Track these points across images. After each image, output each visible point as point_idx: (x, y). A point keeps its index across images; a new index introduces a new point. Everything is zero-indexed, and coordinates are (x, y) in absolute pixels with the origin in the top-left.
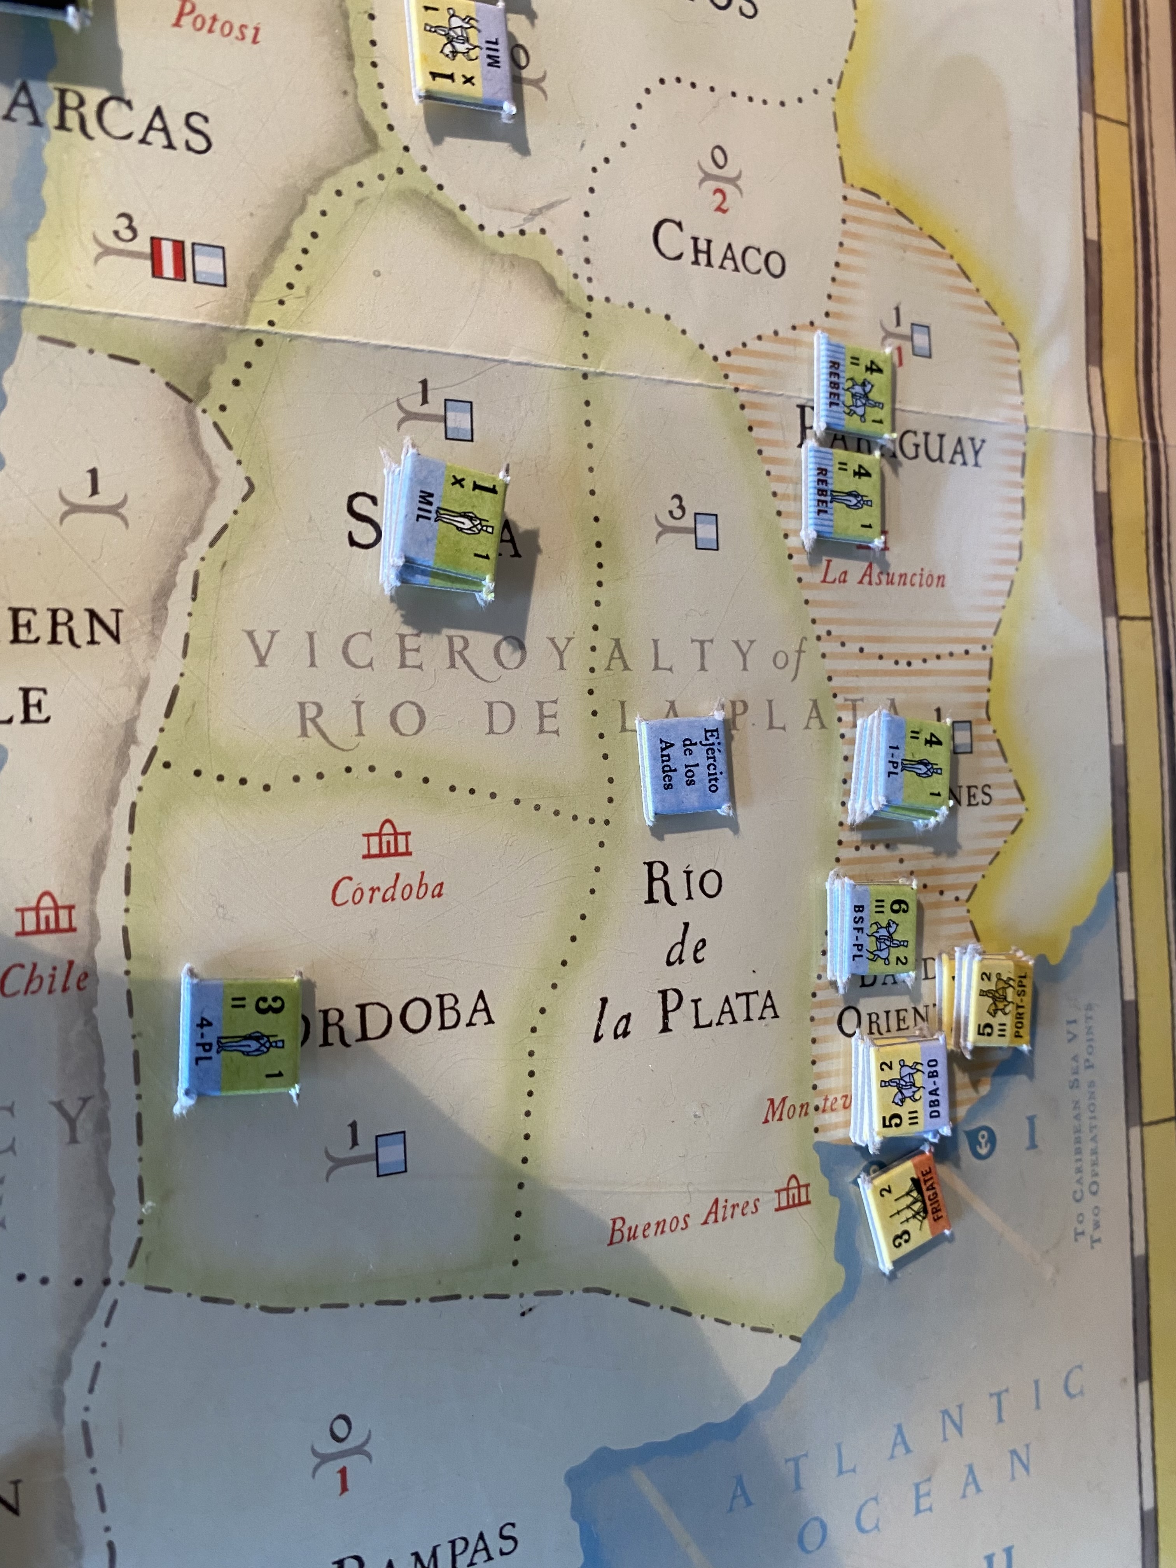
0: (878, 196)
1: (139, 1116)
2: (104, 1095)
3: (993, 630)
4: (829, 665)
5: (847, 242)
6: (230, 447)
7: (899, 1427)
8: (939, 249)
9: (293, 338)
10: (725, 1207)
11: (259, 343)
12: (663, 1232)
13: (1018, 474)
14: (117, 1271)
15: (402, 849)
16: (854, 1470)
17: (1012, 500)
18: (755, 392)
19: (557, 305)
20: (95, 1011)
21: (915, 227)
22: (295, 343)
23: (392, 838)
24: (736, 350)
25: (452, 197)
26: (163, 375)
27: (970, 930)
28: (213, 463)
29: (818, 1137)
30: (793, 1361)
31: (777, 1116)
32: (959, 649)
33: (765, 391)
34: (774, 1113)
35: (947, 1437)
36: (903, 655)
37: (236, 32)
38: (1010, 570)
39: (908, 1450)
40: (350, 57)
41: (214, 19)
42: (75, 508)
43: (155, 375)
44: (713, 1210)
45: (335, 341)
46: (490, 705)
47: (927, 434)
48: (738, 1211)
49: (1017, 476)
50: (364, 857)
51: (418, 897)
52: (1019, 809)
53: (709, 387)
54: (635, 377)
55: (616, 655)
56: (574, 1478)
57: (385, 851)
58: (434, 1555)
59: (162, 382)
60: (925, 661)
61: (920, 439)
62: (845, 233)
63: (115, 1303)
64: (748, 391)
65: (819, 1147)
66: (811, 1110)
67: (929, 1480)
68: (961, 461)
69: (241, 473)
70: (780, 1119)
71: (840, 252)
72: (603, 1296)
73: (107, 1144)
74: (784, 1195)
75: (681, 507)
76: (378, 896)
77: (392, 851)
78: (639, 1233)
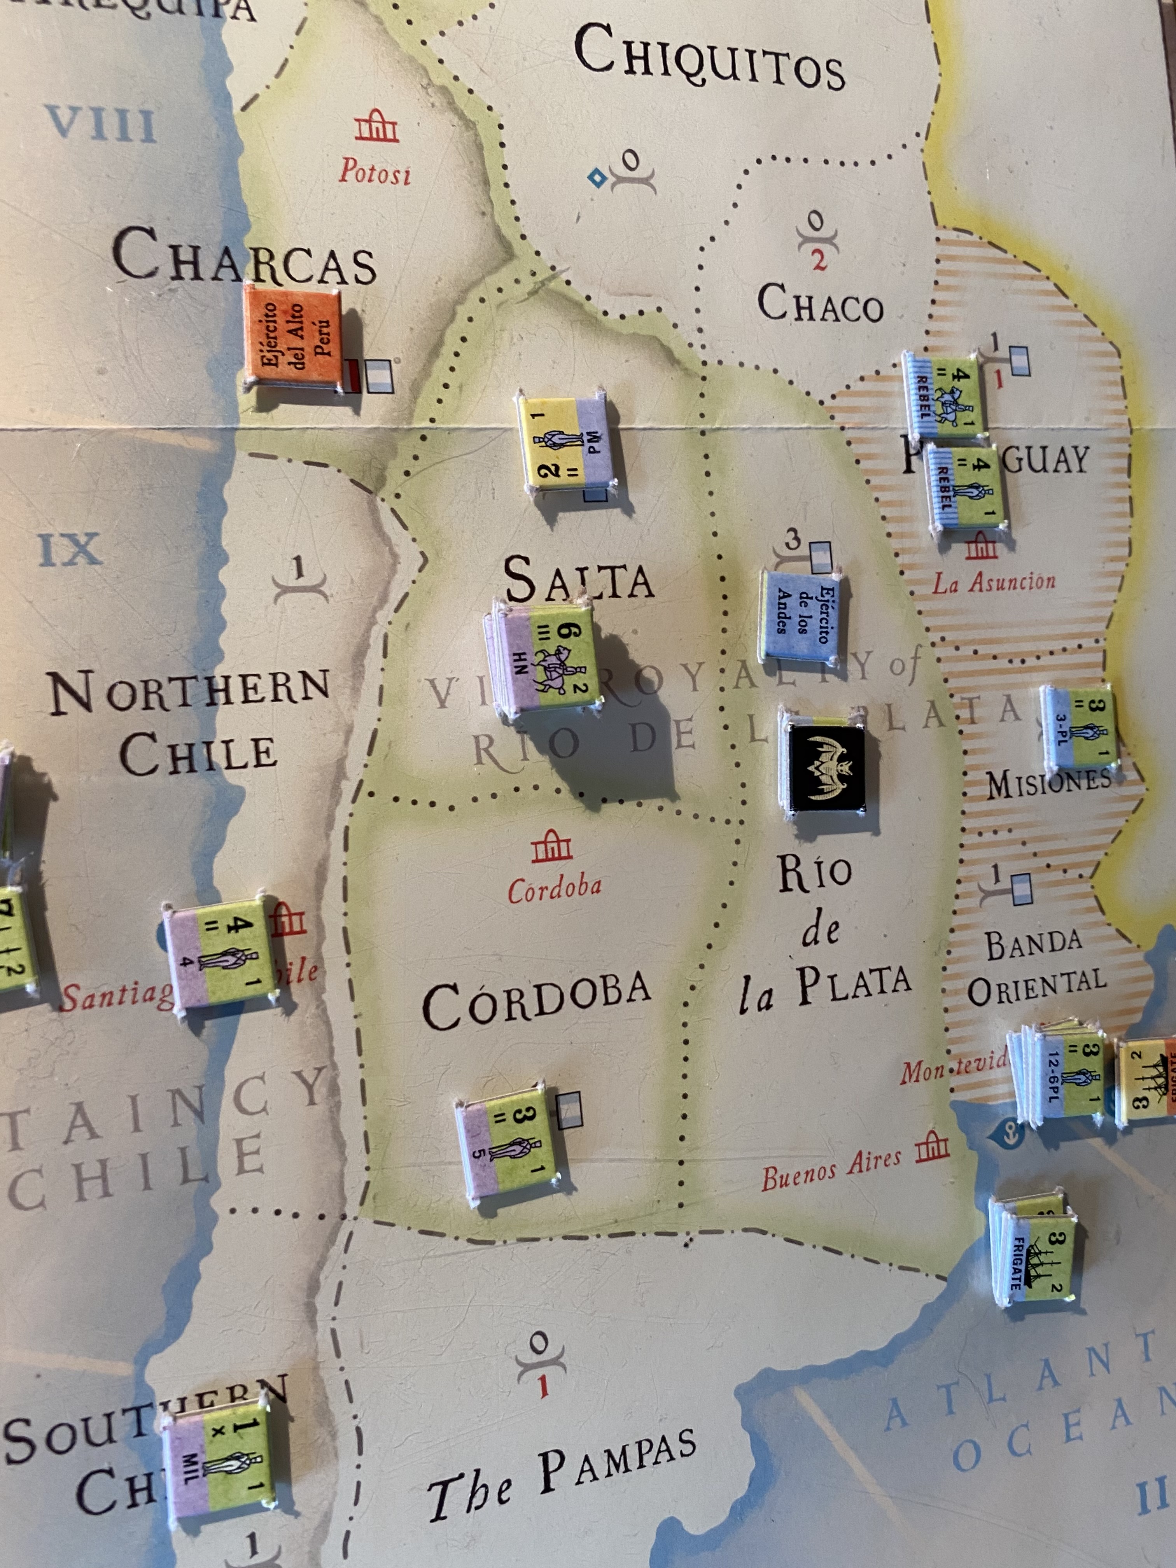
0: (971, 233)
1: (363, 1082)
2: (334, 1066)
3: (1104, 624)
4: (944, 667)
5: (942, 281)
6: (405, 527)
7: (1047, 1362)
8: (1033, 272)
9: (450, 431)
10: (868, 1159)
11: (423, 438)
12: (812, 1180)
13: (1125, 475)
14: (352, 1208)
15: (564, 853)
16: (1004, 1399)
17: (1120, 500)
18: (861, 428)
19: (677, 374)
20: (324, 997)
21: (1009, 256)
22: (454, 434)
23: (555, 845)
24: (840, 392)
25: (578, 291)
26: (347, 473)
27: (1095, 904)
28: (393, 542)
29: (954, 1097)
30: (941, 1297)
31: (914, 1078)
32: (1072, 644)
33: (870, 426)
34: (911, 1076)
35: (1094, 1372)
36: (1016, 654)
37: (391, 177)
38: (1121, 567)
39: (1056, 1383)
40: (486, 182)
41: (373, 169)
42: (286, 590)
43: (342, 474)
44: (858, 1161)
45: (485, 429)
46: (634, 726)
47: (1029, 448)
48: (881, 1162)
49: (1124, 477)
50: (534, 862)
51: (580, 894)
52: (1139, 790)
53: (817, 429)
54: (749, 429)
55: (744, 674)
56: (743, 1393)
57: (550, 856)
58: (624, 1452)
59: (348, 478)
60: (1038, 658)
61: (1023, 453)
62: (939, 272)
63: (351, 1234)
64: (853, 428)
65: (955, 1105)
66: (946, 1072)
67: (1078, 1411)
68: (1066, 469)
69: (416, 548)
70: (917, 1081)
71: (935, 290)
72: (759, 1235)
73: (338, 1105)
74: (923, 1148)
75: (797, 539)
76: (547, 894)
77: (556, 855)
78: (790, 1180)
